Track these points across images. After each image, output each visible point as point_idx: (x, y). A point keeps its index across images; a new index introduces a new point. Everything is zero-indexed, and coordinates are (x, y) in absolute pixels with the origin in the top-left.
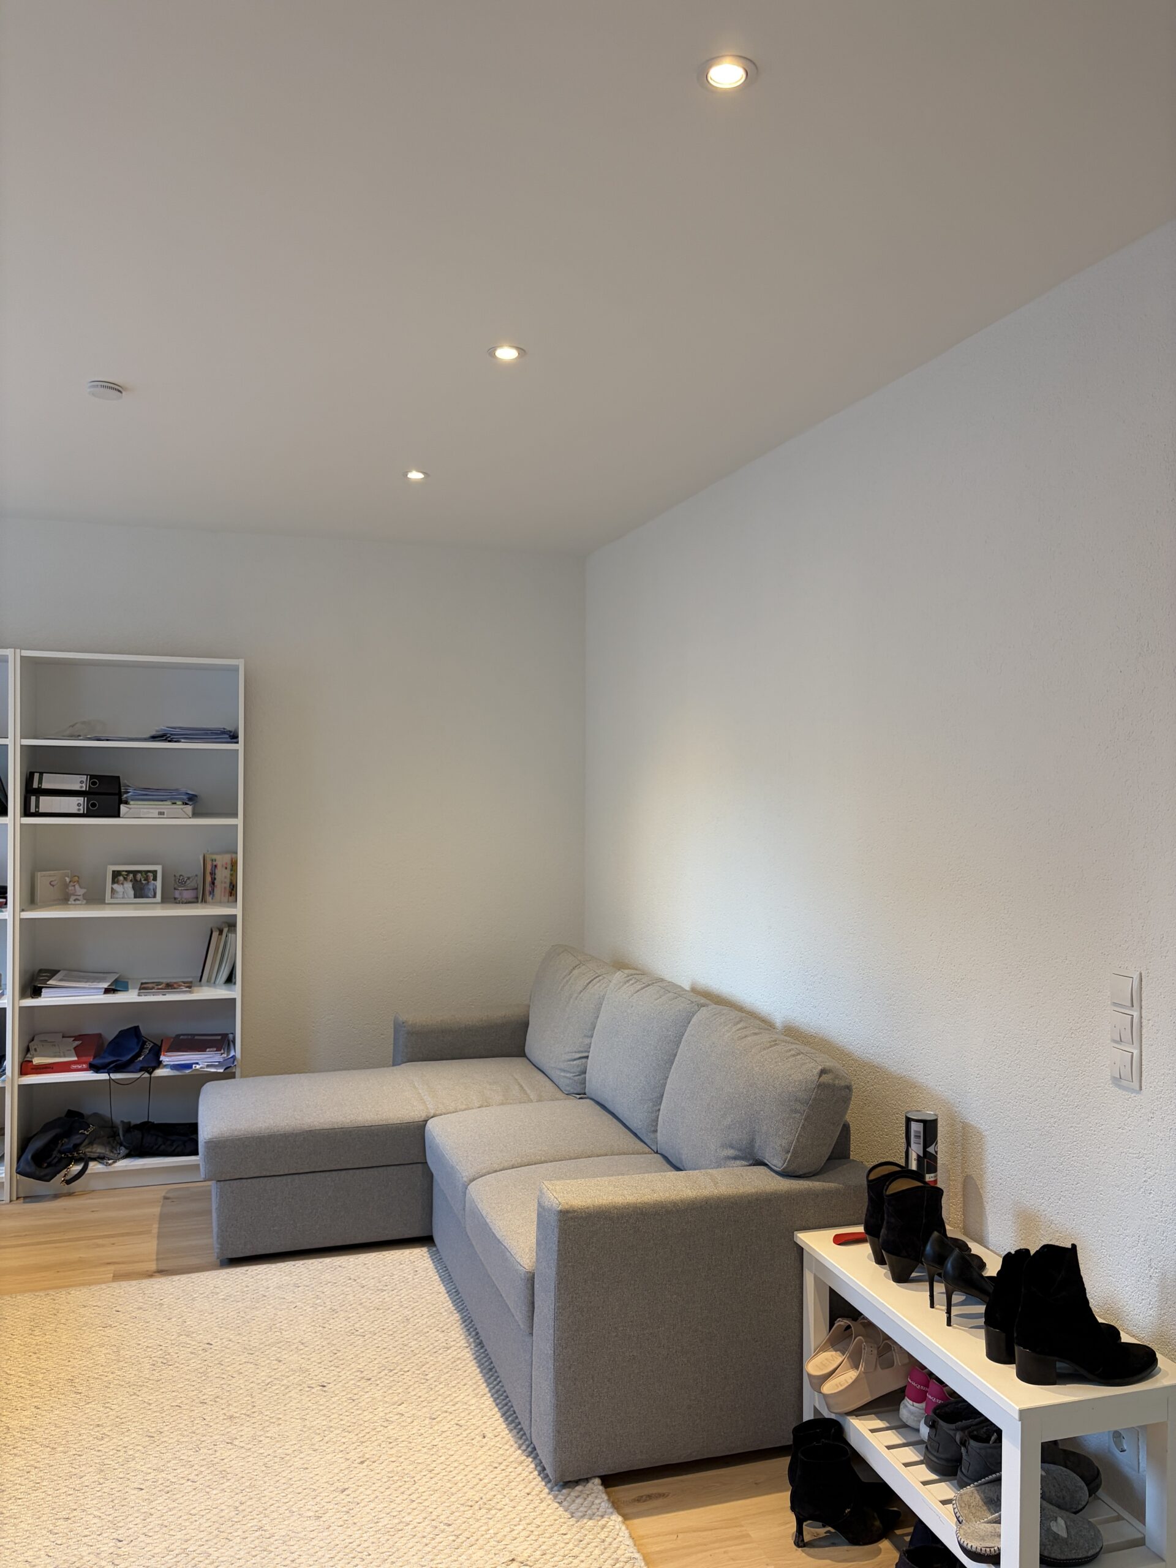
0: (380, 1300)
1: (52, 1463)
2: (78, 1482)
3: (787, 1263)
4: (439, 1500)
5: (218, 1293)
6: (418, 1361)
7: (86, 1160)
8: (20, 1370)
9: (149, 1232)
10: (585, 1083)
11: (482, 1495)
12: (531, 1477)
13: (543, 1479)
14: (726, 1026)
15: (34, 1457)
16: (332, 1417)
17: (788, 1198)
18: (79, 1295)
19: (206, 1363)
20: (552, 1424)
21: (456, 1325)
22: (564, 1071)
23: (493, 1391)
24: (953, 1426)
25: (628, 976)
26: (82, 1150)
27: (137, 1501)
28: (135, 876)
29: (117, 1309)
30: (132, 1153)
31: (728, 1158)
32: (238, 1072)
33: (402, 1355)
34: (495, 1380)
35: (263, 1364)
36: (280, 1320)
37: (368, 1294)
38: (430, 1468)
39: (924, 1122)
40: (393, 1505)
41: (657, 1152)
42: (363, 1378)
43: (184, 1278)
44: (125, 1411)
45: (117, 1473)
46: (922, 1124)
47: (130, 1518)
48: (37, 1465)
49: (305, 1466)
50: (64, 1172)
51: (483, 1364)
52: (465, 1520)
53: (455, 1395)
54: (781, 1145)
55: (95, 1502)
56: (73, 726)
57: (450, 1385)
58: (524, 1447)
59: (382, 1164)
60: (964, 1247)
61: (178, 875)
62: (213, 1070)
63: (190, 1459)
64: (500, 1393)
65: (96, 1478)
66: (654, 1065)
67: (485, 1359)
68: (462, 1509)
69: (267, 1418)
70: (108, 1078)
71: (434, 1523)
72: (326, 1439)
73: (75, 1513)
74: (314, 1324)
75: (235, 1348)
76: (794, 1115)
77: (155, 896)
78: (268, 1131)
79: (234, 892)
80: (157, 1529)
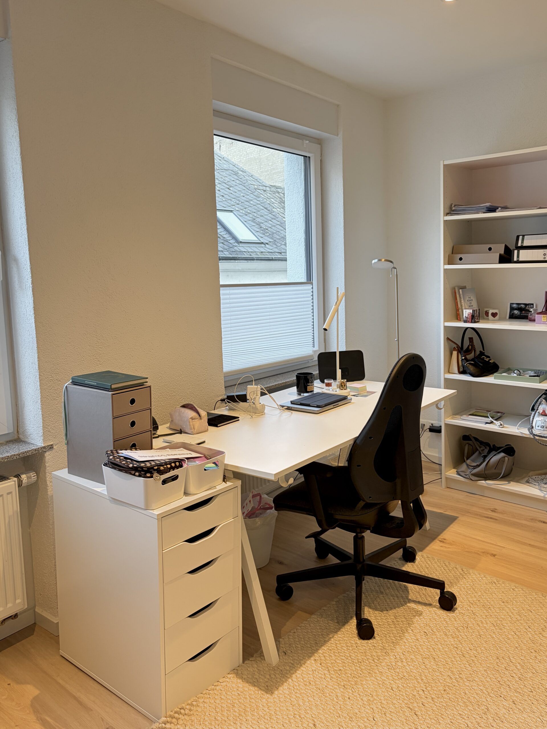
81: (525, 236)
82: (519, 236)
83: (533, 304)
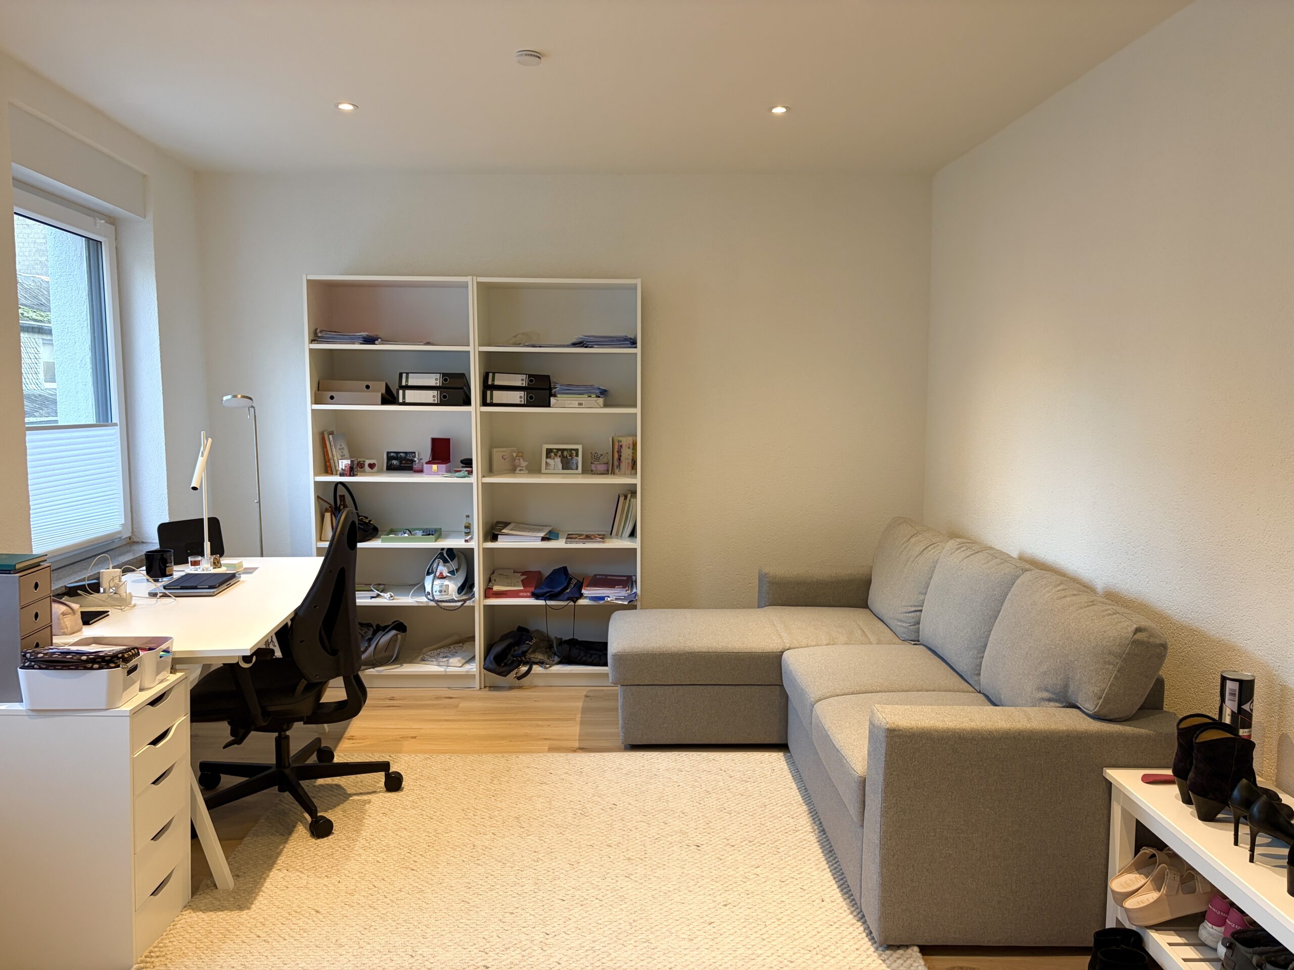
0: (744, 788)
1: (502, 873)
2: (520, 889)
3: (1095, 794)
4: (785, 942)
5: (622, 769)
6: (772, 838)
7: (531, 663)
8: (483, 806)
9: (574, 719)
10: (918, 632)
11: (819, 944)
12: (860, 937)
13: (870, 940)
14: (1047, 587)
15: (491, 868)
16: (704, 869)
17: (1100, 738)
18: (525, 759)
19: (612, 818)
20: (878, 898)
21: (804, 815)
22: (901, 621)
23: (832, 868)
24: (1251, 950)
25: (960, 544)
26: (528, 656)
27: (560, 908)
28: (562, 453)
29: (550, 771)
30: (563, 661)
31: (1043, 699)
32: (639, 604)
33: (760, 832)
34: (834, 859)
35: (653, 824)
36: (667, 794)
37: (735, 783)
38: (778, 917)
39: (1241, 682)
40: (748, 940)
41: (980, 692)
42: (728, 844)
43: (598, 755)
44: (553, 844)
45: (547, 886)
46: (1238, 683)
47: (555, 920)
48: (493, 873)
49: (682, 901)
50: (515, 671)
51: (824, 847)
52: (804, 960)
53: (800, 866)
54: (1093, 691)
55: (531, 904)
56: (515, 337)
57: (797, 859)
58: (855, 913)
59: (747, 683)
60: (1274, 797)
61: (593, 453)
62: (620, 602)
63: (599, 884)
64: (837, 870)
65: (532, 888)
66: (980, 619)
67: (827, 843)
68: (802, 951)
69: (655, 863)
70: (545, 604)
71: (779, 959)
72: (699, 884)
73: (517, 910)
74: (692, 800)
75: (633, 810)
76: (1107, 666)
77: (577, 469)
78: (659, 650)
79: (635, 466)
80: (573, 930)
81: (410, 374)
82: (402, 373)
83: (415, 453)
